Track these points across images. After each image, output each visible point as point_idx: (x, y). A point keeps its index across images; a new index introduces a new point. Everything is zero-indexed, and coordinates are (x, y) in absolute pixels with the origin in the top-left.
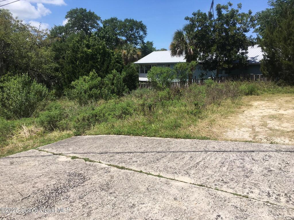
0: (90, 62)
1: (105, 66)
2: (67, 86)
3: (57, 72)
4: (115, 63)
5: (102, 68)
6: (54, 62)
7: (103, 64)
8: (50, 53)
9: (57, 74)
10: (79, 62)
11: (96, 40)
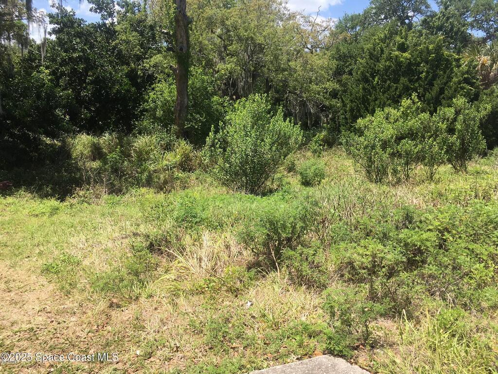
0: (404, 80)
1: (436, 88)
2: (348, 126)
3: (335, 98)
4: (460, 84)
5: (427, 93)
6: (332, 79)
7: (431, 84)
8: (326, 63)
9: (334, 102)
10: (379, 79)
11: (422, 35)
